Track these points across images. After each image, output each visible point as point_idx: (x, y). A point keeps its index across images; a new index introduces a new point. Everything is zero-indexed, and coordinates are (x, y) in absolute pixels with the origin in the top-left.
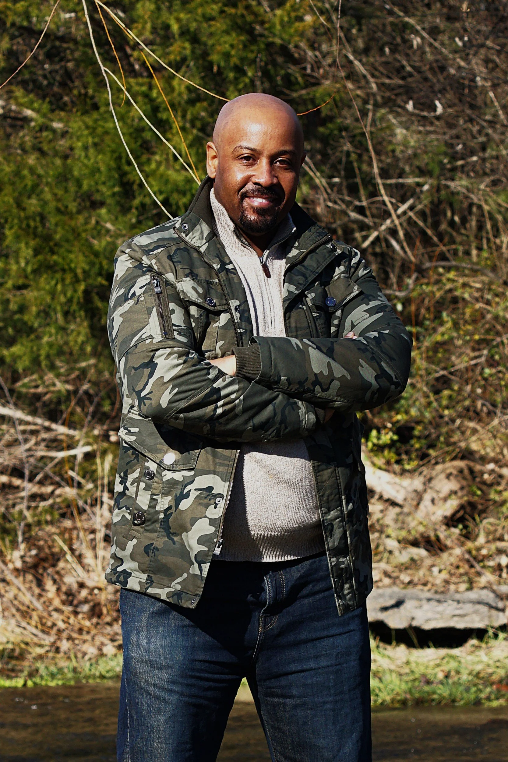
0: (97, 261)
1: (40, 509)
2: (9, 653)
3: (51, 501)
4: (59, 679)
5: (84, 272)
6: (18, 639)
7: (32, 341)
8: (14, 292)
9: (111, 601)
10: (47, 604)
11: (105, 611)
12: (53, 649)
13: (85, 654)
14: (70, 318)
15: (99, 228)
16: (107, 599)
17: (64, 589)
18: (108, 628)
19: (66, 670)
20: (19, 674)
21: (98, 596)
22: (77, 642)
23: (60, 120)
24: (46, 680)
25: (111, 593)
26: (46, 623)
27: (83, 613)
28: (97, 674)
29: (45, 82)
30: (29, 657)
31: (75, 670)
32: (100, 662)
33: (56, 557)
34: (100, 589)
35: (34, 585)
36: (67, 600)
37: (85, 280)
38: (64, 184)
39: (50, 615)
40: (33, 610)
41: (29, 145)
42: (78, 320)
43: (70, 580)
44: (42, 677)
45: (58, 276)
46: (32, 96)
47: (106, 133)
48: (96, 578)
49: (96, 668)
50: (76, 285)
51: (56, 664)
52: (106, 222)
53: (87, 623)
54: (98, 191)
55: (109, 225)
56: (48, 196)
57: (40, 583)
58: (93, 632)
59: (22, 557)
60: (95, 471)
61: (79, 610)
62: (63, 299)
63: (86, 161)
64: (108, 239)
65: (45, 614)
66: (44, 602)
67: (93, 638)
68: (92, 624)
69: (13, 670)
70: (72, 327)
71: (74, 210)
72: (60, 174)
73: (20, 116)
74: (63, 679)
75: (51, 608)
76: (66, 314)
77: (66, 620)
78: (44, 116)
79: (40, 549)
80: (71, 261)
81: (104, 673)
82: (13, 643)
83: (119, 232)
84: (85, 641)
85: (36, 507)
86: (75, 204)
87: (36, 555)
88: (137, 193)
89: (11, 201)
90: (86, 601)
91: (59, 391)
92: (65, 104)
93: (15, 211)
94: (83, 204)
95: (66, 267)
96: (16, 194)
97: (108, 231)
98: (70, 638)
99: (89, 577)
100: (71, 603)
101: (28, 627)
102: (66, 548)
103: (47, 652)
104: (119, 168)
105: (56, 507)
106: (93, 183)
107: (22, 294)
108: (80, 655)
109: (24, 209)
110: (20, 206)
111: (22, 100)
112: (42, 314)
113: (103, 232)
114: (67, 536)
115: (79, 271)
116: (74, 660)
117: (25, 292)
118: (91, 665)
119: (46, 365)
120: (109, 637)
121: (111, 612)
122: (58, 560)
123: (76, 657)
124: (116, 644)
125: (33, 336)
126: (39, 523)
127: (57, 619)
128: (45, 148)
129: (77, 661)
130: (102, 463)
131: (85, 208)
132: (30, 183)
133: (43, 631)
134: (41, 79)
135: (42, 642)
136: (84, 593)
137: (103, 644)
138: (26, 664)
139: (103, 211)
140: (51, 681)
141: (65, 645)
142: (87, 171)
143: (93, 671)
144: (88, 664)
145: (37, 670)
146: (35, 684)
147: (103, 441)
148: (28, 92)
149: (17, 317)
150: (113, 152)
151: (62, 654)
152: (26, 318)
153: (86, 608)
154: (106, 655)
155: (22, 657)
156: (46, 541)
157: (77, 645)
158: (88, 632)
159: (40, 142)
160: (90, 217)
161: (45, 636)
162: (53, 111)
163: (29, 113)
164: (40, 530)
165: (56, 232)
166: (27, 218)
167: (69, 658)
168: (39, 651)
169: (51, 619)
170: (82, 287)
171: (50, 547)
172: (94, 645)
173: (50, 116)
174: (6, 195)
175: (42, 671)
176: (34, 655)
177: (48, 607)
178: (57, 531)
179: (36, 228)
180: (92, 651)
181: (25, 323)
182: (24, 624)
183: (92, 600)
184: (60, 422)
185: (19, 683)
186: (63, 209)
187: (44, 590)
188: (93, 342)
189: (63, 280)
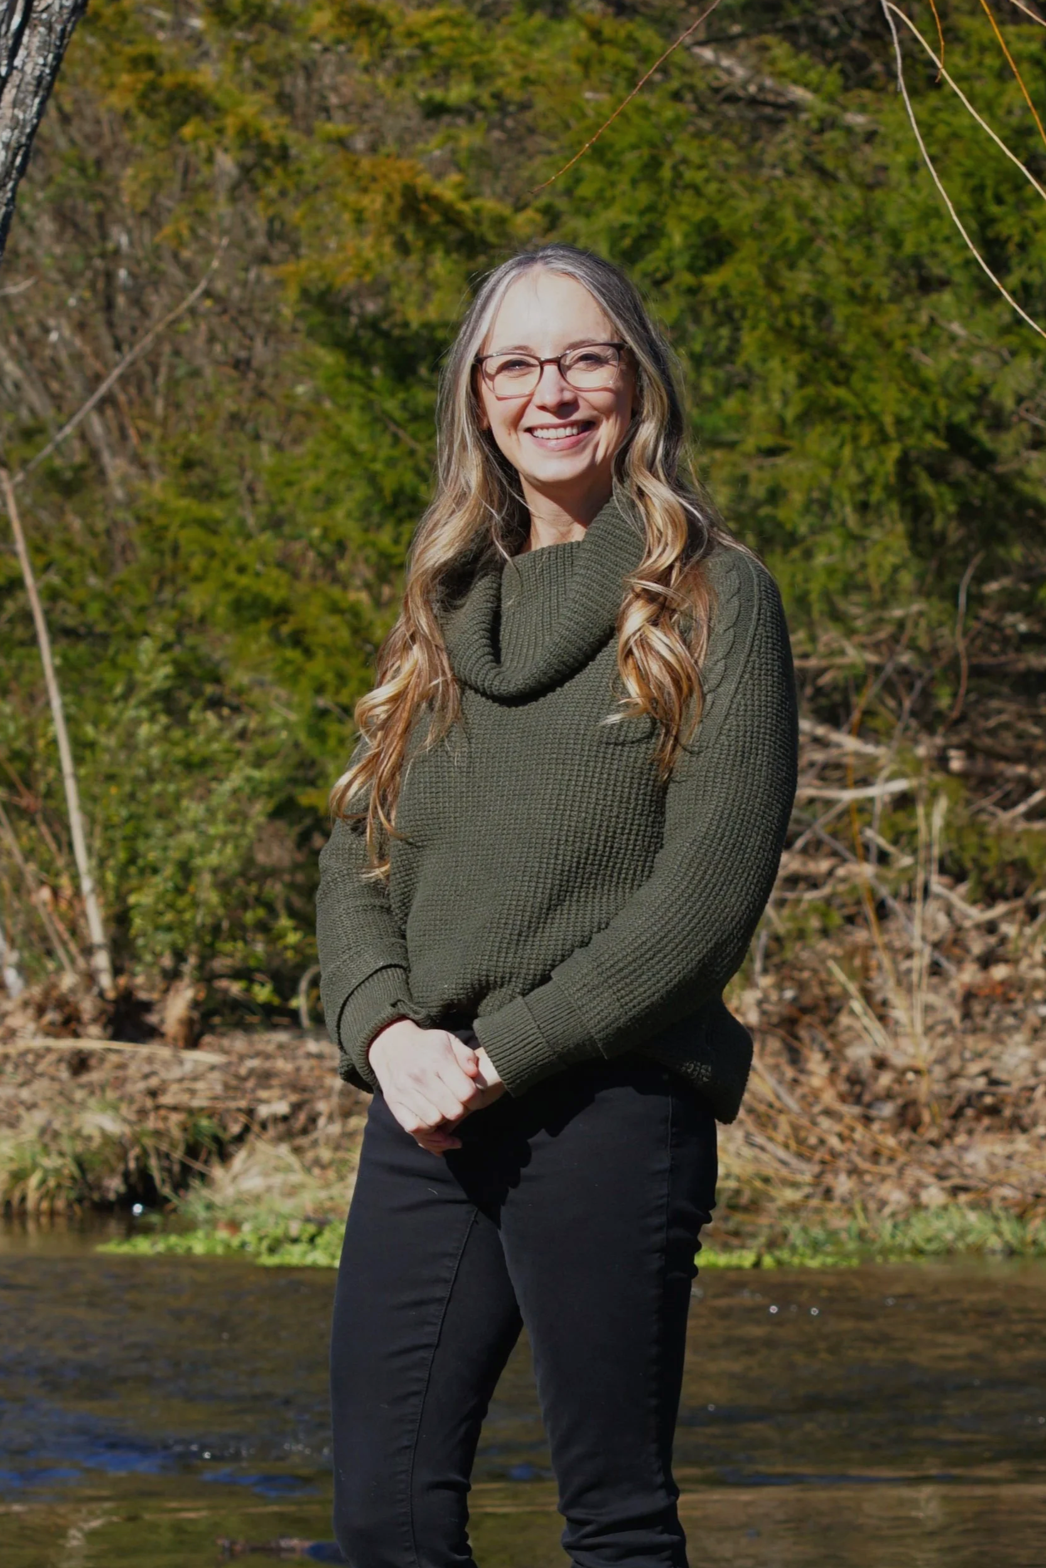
0: (926, 400)
1: (803, 906)
2: (730, 1198)
3: (826, 890)
4: (828, 1254)
5: (899, 421)
6: (750, 1169)
7: (793, 561)
8: (758, 461)
9: (938, 1097)
10: (810, 1099)
11: (926, 1117)
12: (820, 1190)
13: (883, 1203)
14: (871, 516)
15: (936, 331)
16: (931, 1093)
17: (844, 1070)
18: (932, 1151)
19: (844, 1236)
20: (749, 1242)
21: (914, 1086)
22: (868, 1178)
23: (863, 109)
24: (803, 1255)
25: (938, 1081)
26: (806, 1139)
27: (884, 1120)
28: (908, 1244)
29: (834, 32)
30: (772, 1207)
31: (861, 1235)
32: (914, 1220)
33: (835, 1005)
34: (917, 1072)
35: (783, 1061)
36: (850, 1093)
37: (900, 438)
38: (866, 240)
39: (814, 1123)
40: (781, 1111)
41: (796, 158)
42: (886, 521)
43: (859, 1053)
44: (793, 1249)
45: (846, 429)
46: (804, 57)
47: (955, 136)
48: (911, 1050)
49: (905, 1234)
50: (882, 449)
51: (823, 1223)
52: (950, 321)
53: (890, 1141)
54: (934, 254)
55: (956, 327)
56: (830, 265)
57: (795, 1057)
58: (902, 1159)
59: (760, 1003)
60: (914, 832)
61: (874, 1113)
62: (854, 477)
63: (912, 194)
64: (954, 355)
65: (804, 1121)
66: (804, 1097)
67: (901, 1171)
68: (900, 1143)
69: (736, 1234)
70: (876, 533)
71: (885, 294)
72: (858, 220)
73: (781, 100)
74: (837, 1254)
75: (816, 1109)
76: (863, 507)
77: (846, 1132)
78: (831, 99)
79: (802, 986)
80: (874, 399)
81: (921, 1243)
82: (738, 1179)
83: (976, 341)
84: (884, 1178)
85: (798, 901)
86: (887, 281)
87: (795, 1000)
88: (1014, 261)
89: (755, 273)
90: (889, 1096)
91: (853, 666)
92: (874, 77)
93: (762, 292)
94: (902, 281)
95: (862, 412)
96: (765, 259)
97: (953, 338)
98: (853, 1171)
99: (897, 1048)
100: (858, 1100)
101: (770, 1146)
102: (853, 988)
103: (808, 1197)
104: (979, 210)
105: (837, 902)
106: (925, 239)
107: (774, 466)
108: (872, 1206)
109: (780, 290)
110: (772, 284)
111: (784, 65)
112: (815, 508)
113: (944, 340)
114: (857, 962)
115: (888, 420)
116: (860, 1215)
117: (780, 460)
118: (895, 1226)
119: (822, 613)
120: (933, 1170)
121: (939, 1120)
122: (838, 1011)
123: (865, 1209)
124: (948, 1184)
125: (796, 553)
126: (801, 935)
127: (828, 1132)
128: (829, 163)
129: (867, 1218)
130: (928, 816)
131: (908, 290)
132: (794, 239)
133: (800, 1155)
134: (825, 24)
135: (799, 1178)
136: (885, 1079)
137: (920, 1185)
138: (764, 1221)
139: (947, 297)
140: (813, 1257)
141: (843, 1185)
142: (913, 215)
143: (899, 1239)
144: (889, 1225)
145: (785, 1235)
146: (779, 1263)
147: (932, 770)
148: (798, 48)
149: (764, 511)
150: (968, 175)
151: (836, 1203)
152: (782, 514)
153: (888, 1110)
154: (926, 1208)
155: (754, 1207)
156: (815, 971)
157: (870, 1185)
158: (891, 1160)
159: (820, 153)
160: (917, 309)
161: (804, 1166)
162: (846, 89)
163: (799, 93)
164: (803, 948)
165: (844, 340)
166: (786, 308)
167: (851, 1211)
168: (791, 1195)
169: (817, 1130)
170: (894, 452)
171: (823, 984)
172: (901, 1186)
173: (841, 98)
174: (743, 260)
175: (796, 1237)
176: (780, 1203)
177: (811, 1105)
178: (839, 952)
179: (804, 328)
180: (897, 1197)
181: (780, 525)
182: (760, 1140)
183: (900, 1094)
184: (846, 727)
185: (747, 1259)
186: (859, 291)
187: (802, 1071)
188: (915, 566)
189: (855, 438)
